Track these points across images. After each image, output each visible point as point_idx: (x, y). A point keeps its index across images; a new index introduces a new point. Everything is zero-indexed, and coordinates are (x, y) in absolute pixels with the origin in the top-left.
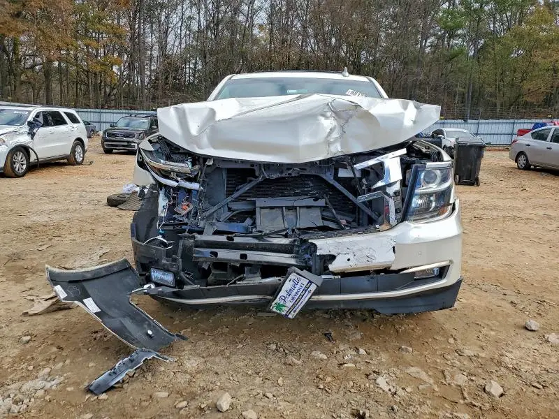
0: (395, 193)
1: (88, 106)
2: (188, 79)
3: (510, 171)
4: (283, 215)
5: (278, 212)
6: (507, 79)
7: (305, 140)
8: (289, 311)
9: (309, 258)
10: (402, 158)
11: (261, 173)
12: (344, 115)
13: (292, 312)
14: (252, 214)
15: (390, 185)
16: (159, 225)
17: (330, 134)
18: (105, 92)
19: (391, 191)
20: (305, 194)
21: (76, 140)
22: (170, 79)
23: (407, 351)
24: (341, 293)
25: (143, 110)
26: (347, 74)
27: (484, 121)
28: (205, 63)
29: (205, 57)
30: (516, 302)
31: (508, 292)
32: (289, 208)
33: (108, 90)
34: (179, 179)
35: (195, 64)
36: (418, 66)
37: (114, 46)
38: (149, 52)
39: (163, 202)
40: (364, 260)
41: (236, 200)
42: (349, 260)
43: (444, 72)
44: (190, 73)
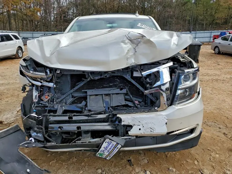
0: (166, 89)
1: (28, 30)
2: (70, 17)
3: (211, 55)
4: (103, 99)
5: (100, 97)
6: (209, 13)
7: (113, 57)
8: (107, 156)
9: (118, 124)
10: (170, 68)
11: (89, 76)
12: (135, 41)
13: (108, 157)
14: (85, 98)
15: (164, 84)
16: (34, 107)
17: (127, 53)
18: (35, 24)
19: (164, 88)
20: (115, 86)
21: (18, 47)
22: (62, 17)
23: (173, 171)
24: (136, 146)
25: (51, 31)
26: (138, 15)
27: (198, 32)
28: (77, 10)
29: (77, 7)
30: (226, 133)
31: (221, 127)
32: (106, 95)
33: (36, 23)
34: (42, 81)
35: (73, 10)
36: (170, 8)
37: (37, 4)
38: (53, 6)
39: (35, 94)
40: (149, 130)
41: (77, 91)
42: (140, 129)
43: (181, 10)
44: (71, 14)
